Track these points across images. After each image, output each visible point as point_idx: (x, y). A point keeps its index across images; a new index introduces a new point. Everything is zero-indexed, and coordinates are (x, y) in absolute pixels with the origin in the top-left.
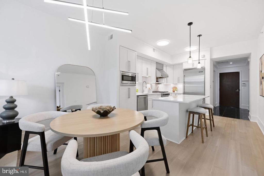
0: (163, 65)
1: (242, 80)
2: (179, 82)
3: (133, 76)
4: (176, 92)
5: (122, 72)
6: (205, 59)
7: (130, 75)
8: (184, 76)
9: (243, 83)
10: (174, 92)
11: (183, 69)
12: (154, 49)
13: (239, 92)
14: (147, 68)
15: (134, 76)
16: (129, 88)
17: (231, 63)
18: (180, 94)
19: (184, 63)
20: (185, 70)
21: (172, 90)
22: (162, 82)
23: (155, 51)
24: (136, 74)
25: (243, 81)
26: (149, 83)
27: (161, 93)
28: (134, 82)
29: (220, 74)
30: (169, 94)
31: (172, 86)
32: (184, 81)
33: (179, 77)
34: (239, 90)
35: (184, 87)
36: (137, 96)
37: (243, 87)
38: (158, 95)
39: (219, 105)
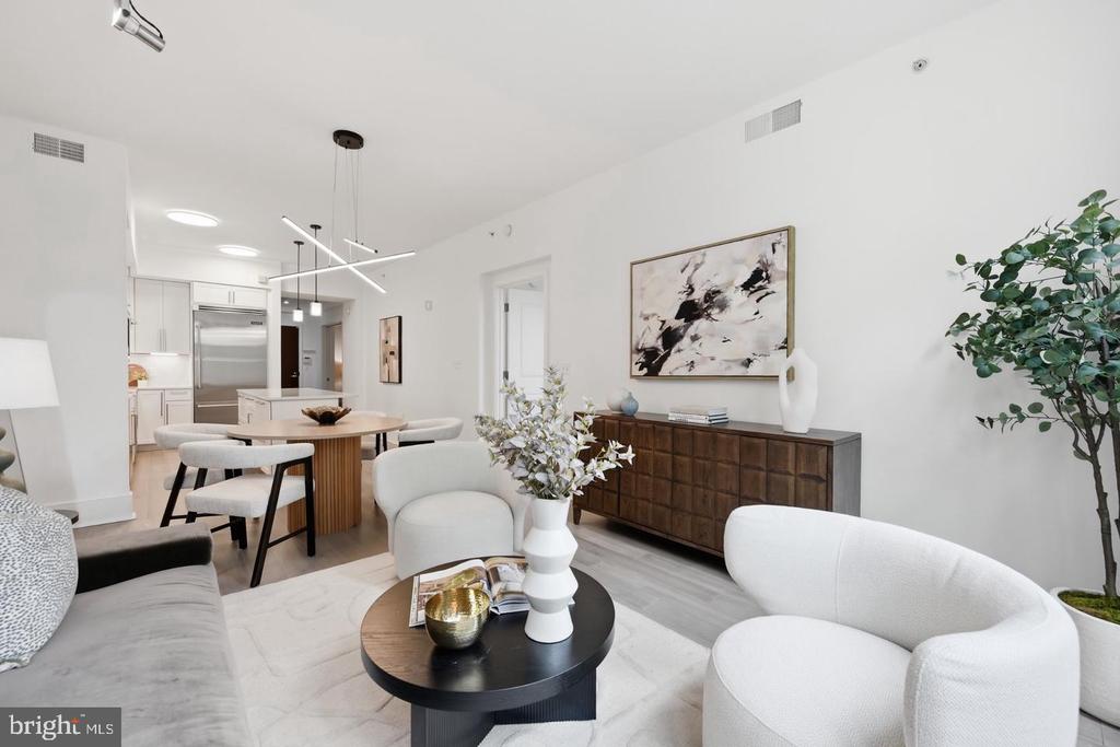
1: (304, 349)
2: (163, 348)
4: (143, 384)
6: (268, 290)
10: (133, 383)
11: (193, 305)
20: (202, 308)
25: (305, 352)
33: (165, 330)
34: (298, 374)
35: (199, 365)
37: (305, 367)
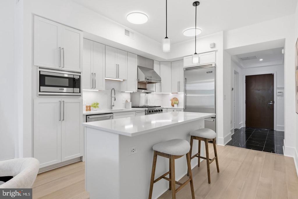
0: (153, 61)
1: (278, 87)
2: (179, 90)
3: (72, 76)
4: (175, 105)
5: (40, 68)
6: (216, 51)
7: (66, 76)
8: (186, 79)
9: (279, 92)
10: (173, 106)
11: (184, 68)
12: (127, 32)
13: (273, 106)
14: (118, 66)
15: (77, 77)
16: (60, 101)
17: (261, 60)
18: (179, 110)
19: (184, 57)
20: (187, 69)
21: (170, 102)
22: (152, 90)
23: (130, 34)
24: (80, 73)
26: (124, 92)
27: (145, 109)
28: (77, 90)
29: (247, 77)
30: (162, 111)
31: (171, 96)
32: (185, 89)
33: (180, 82)
34: (273, 102)
35: (185, 98)
36: (87, 115)
37: (278, 98)
38: (141, 112)
39: (245, 127)
